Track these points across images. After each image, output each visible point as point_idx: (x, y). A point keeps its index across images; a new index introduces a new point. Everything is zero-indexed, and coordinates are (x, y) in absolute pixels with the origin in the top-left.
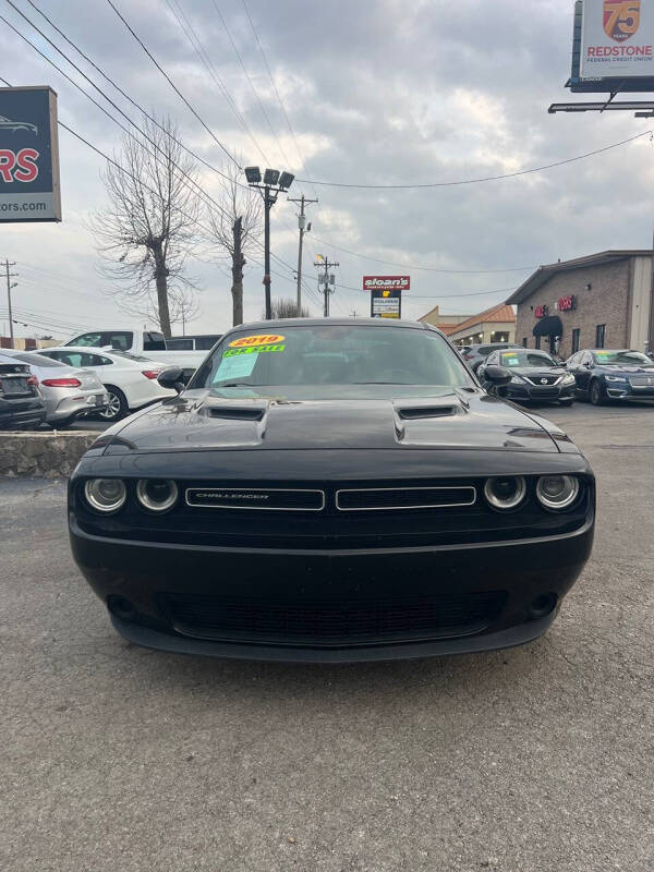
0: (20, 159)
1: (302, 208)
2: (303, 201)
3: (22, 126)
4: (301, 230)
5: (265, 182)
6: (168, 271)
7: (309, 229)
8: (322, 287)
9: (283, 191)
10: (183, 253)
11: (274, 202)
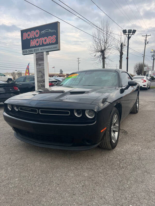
0: (53, 38)
1: (146, 37)
2: (146, 36)
3: (53, 31)
4: (145, 43)
5: (128, 33)
6: (105, 58)
7: (148, 43)
8: (153, 58)
9: (133, 35)
10: (109, 53)
11: (130, 38)
